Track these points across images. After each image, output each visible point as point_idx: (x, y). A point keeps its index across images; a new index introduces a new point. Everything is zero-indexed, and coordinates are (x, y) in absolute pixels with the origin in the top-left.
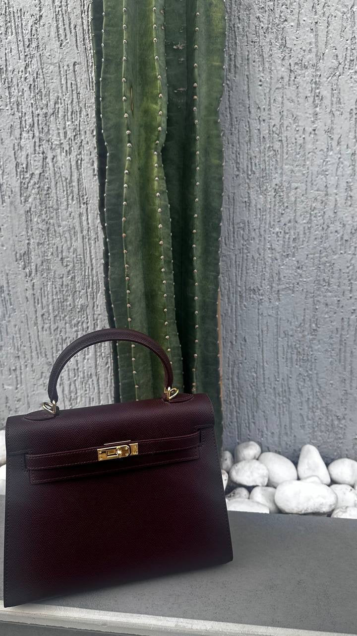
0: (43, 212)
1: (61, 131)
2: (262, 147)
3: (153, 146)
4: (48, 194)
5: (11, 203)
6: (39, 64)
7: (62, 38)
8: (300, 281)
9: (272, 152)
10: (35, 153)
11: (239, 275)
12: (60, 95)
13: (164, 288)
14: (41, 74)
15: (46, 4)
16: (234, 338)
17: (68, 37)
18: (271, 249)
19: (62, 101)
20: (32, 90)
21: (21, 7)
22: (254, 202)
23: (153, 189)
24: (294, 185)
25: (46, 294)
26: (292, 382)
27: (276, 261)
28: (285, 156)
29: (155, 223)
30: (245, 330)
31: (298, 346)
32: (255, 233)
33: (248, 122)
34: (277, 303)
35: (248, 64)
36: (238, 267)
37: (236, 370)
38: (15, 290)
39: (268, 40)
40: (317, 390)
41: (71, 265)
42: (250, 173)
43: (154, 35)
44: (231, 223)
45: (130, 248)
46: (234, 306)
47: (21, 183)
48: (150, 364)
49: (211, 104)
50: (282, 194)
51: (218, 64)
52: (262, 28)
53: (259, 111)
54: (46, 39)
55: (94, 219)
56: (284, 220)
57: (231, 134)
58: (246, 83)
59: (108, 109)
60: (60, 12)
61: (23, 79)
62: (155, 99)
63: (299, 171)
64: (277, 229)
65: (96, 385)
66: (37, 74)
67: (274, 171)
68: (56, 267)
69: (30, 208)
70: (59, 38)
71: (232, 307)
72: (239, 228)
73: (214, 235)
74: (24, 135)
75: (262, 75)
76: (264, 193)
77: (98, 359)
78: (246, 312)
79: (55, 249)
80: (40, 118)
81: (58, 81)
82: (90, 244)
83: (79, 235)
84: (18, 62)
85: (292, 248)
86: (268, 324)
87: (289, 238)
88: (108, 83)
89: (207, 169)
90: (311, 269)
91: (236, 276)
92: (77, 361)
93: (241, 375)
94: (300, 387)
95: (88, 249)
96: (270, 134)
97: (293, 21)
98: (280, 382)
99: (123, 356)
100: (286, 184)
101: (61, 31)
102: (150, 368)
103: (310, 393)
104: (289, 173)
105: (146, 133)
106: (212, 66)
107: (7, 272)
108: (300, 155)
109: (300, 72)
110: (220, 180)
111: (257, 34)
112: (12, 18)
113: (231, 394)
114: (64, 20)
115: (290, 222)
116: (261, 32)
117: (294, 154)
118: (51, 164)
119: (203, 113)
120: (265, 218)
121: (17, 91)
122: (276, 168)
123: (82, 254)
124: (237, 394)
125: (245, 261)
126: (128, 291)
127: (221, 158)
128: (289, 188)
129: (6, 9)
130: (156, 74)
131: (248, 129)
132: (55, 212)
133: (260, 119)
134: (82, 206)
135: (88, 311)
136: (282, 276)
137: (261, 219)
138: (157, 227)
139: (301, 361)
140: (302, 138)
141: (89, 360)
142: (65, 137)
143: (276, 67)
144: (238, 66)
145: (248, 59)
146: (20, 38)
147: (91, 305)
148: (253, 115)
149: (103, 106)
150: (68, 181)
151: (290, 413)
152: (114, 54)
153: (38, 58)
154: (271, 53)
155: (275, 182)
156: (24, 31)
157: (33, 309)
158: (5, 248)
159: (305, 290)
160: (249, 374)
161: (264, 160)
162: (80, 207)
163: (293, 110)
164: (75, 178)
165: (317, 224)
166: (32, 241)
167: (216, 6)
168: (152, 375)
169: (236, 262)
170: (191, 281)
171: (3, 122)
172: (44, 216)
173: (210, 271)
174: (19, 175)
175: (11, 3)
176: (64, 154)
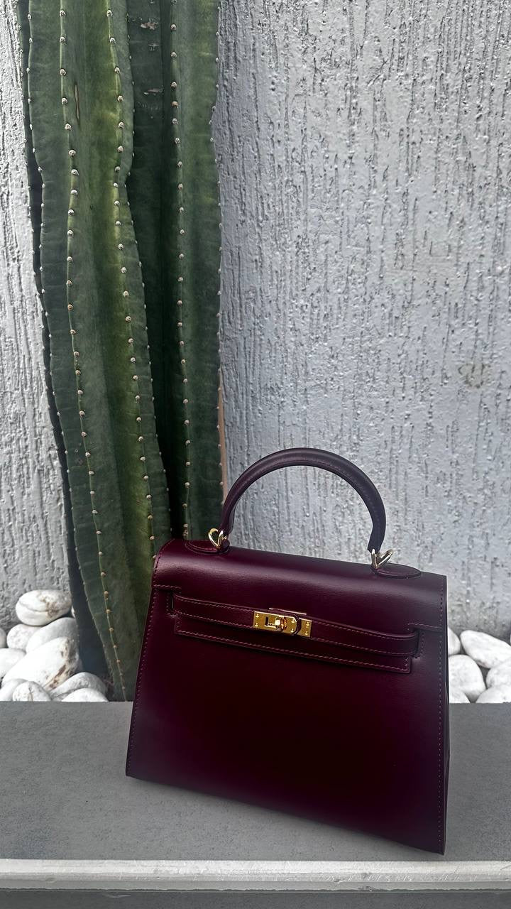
2: (278, 181)
3: (112, 174)
8: (335, 375)
9: (292, 189)
11: (249, 367)
13: (134, 386)
16: (246, 458)
18: (294, 329)
22: (267, 262)
23: (113, 238)
24: (323, 237)
26: (328, 517)
27: (301, 347)
28: (311, 195)
29: (118, 289)
30: (260, 446)
32: (272, 307)
33: (257, 144)
34: (305, 408)
35: (254, 56)
36: (248, 356)
37: (248, 504)
39: (282, 22)
40: (361, 527)
42: (261, 218)
43: (108, 6)
44: (236, 292)
45: (80, 326)
46: (244, 412)
48: (118, 498)
49: (199, 115)
50: (307, 250)
51: (208, 54)
52: (274, 3)
53: (271, 127)
55: (30, 283)
56: (311, 288)
57: (233, 160)
58: (252, 85)
59: (41, 117)
62: (112, 102)
63: (331, 217)
64: (302, 302)
65: (42, 533)
67: (294, 217)
71: (241, 413)
72: (247, 299)
73: (210, 308)
75: (275, 74)
76: (282, 247)
77: (45, 494)
78: (262, 421)
82: (25, 321)
83: (8, 308)
85: (323, 328)
86: (293, 437)
87: (318, 314)
88: (41, 75)
89: (196, 210)
90: (350, 358)
91: (246, 368)
92: (12, 497)
93: (257, 511)
94: (337, 524)
95: (23, 328)
96: (288, 162)
98: (311, 518)
99: (78, 488)
100: (311, 236)
102: (118, 505)
103: (351, 531)
104: (316, 220)
105: (100, 154)
106: (200, 57)
108: (332, 193)
109: (328, 72)
110: (216, 228)
111: (266, 12)
113: (244, 537)
115: (319, 290)
116: (272, 10)
117: (323, 193)
119: (188, 127)
120: (285, 286)
122: (298, 213)
123: (14, 336)
124: (251, 537)
125: (259, 348)
126: (79, 391)
127: (216, 195)
128: (317, 241)
130: (112, 65)
131: (256, 154)
133: (274, 139)
135: (26, 422)
136: (310, 369)
137: (279, 286)
138: (121, 295)
139: (339, 487)
140: (333, 169)
141: (31, 496)
143: (295, 64)
144: (241, 59)
145: (254, 50)
147: (30, 414)
148: (263, 134)
149: (33, 111)
152: (48, 31)
154: (287, 42)
155: (297, 232)
159: (342, 389)
160: (269, 508)
161: (281, 200)
162: (8, 265)
163: (320, 128)
165: (356, 293)
168: (123, 515)
169: (245, 348)
170: (178, 376)
173: (206, 362)
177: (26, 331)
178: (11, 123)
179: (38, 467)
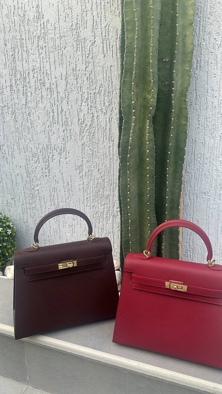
0: (91, 145)
1: (102, 102)
2: (214, 112)
3: (147, 117)
4: (94, 135)
5: (75, 139)
6: (93, 67)
7: (105, 52)
9: (220, 115)
10: (88, 114)
11: (196, 184)
12: (103, 83)
14: (93, 72)
15: (98, 35)
17: (108, 52)
18: (217, 170)
19: (104, 86)
20: (88, 80)
21: (85, 36)
22: (207, 143)
23: (145, 140)
25: (89, 187)
27: (219, 177)
29: (145, 158)
30: (198, 215)
32: (207, 161)
33: (206, 98)
34: (219, 202)
35: (208, 65)
36: (196, 179)
37: (192, 238)
38: (74, 184)
39: (220, 51)
41: (103, 173)
42: (206, 126)
43: (151, 59)
44: (193, 154)
45: (131, 170)
46: (192, 201)
47: (80, 129)
48: (139, 231)
49: (183, 91)
51: (188, 68)
52: (217, 44)
53: (213, 91)
54: (97, 53)
57: (196, 104)
58: (206, 75)
59: (125, 97)
60: (105, 39)
61: (84, 74)
62: (149, 92)
66: (91, 72)
67: (220, 126)
68: (95, 173)
69: (84, 143)
70: (103, 53)
71: (191, 202)
73: (181, 162)
74: (83, 104)
75: (216, 71)
76: (214, 138)
77: (114, 224)
78: (199, 205)
79: (96, 164)
80: (92, 95)
81: (102, 76)
83: (108, 158)
84: (82, 66)
86: (213, 213)
88: (126, 83)
89: (178, 126)
91: (194, 184)
92: (103, 224)
93: (195, 241)
96: (219, 104)
98: (218, 247)
99: (125, 225)
101: (105, 49)
102: (138, 233)
105: (144, 110)
106: (185, 70)
107: (71, 175)
110: (185, 133)
111: (214, 47)
112: (80, 43)
113: (188, 251)
114: (107, 43)
116: (217, 46)
118: (96, 120)
119: (178, 96)
120: (214, 152)
121: (80, 81)
122: (221, 124)
123: (109, 168)
124: (191, 251)
125: (201, 176)
126: (128, 193)
127: (187, 120)
129: (77, 38)
130: (150, 79)
131: (206, 102)
132: (96, 145)
133: (214, 96)
134: (111, 142)
135: (110, 198)
138: (146, 160)
141: (109, 224)
142: (104, 105)
144: (202, 66)
145: (208, 62)
146: (84, 53)
147: (112, 195)
148: (209, 94)
149: (122, 95)
150: (104, 129)
152: (130, 67)
153: (92, 63)
155: (220, 132)
156: (86, 50)
157: (83, 195)
158: (70, 163)
160: (200, 241)
161: (215, 119)
162: (110, 143)
164: (108, 127)
166: (84, 159)
167: (189, 37)
169: (195, 176)
170: (165, 188)
171: (73, 97)
172: (91, 147)
173: (177, 182)
174: (79, 125)
175: (80, 35)
176: (103, 114)
177: (113, 166)
178: (115, 93)
179: (113, 214)
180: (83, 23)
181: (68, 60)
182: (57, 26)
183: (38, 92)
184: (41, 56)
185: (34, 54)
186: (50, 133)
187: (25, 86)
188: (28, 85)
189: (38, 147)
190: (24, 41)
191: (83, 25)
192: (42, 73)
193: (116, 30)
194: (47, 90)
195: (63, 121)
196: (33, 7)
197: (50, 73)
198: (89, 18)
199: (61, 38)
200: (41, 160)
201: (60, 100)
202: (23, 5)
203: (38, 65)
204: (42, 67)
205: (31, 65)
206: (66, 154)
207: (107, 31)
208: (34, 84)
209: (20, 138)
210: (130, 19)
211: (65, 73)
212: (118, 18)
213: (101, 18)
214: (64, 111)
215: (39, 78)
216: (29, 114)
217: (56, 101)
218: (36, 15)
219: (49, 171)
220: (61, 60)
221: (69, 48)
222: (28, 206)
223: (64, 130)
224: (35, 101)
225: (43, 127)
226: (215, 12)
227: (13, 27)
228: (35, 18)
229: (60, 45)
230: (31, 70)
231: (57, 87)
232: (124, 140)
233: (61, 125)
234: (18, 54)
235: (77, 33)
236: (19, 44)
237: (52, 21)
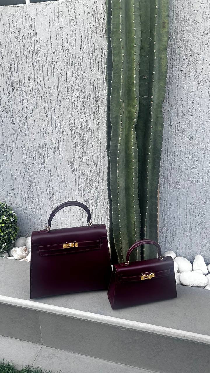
0: (81, 144)
1: (90, 109)
2: (183, 118)
3: (132, 126)
4: (83, 137)
5: (67, 140)
6: (81, 79)
7: (92, 67)
8: (199, 180)
9: (188, 121)
10: (78, 119)
11: (169, 175)
12: (90, 93)
13: (134, 186)
14: (82, 83)
15: (86, 52)
16: (166, 204)
17: (95, 67)
18: (185, 164)
19: (91, 96)
20: (78, 90)
21: (74, 53)
22: (178, 143)
23: (131, 146)
24: (198, 136)
25: (80, 179)
26: (193, 226)
27: (187, 170)
28: (194, 123)
29: (131, 160)
30: (171, 200)
31: (196, 209)
32: (178, 157)
33: (177, 107)
34: (187, 189)
35: (178, 80)
36: (169, 172)
37: (166, 218)
38: (67, 177)
39: (188, 69)
40: (205, 230)
41: (92, 168)
42: (176, 130)
43: (135, 80)
44: (166, 152)
46: (166, 189)
47: (72, 131)
48: (126, 217)
49: (159, 103)
50: (191, 140)
51: (163, 85)
52: (186, 64)
53: (182, 101)
54: (85, 68)
55: (103, 148)
56: (192, 152)
57: (169, 112)
58: (177, 89)
59: (113, 110)
60: (92, 56)
61: (74, 85)
63: (201, 130)
64: (189, 156)
65: (101, 220)
66: (80, 83)
67: (188, 130)
68: (85, 168)
69: (75, 143)
70: (91, 67)
71: (165, 190)
72: (170, 154)
73: (158, 161)
74: (74, 110)
75: (185, 85)
76: (183, 139)
77: (102, 209)
78: (172, 193)
79: (85, 160)
80: (81, 103)
81: (90, 87)
82: (101, 159)
83: (96, 155)
84: (72, 78)
85: (195, 165)
86: (182, 198)
87: (194, 160)
88: (114, 98)
89: (156, 132)
90: (204, 174)
92: (93, 209)
93: (168, 221)
94: (196, 228)
95: (100, 161)
96: (187, 112)
97: (201, 61)
98: (187, 225)
101: (92, 65)
102: (126, 219)
103: (201, 231)
104: (195, 131)
105: (129, 120)
106: (160, 86)
107: (64, 169)
108: (201, 122)
109: (203, 84)
110: (162, 137)
111: (183, 66)
112: (70, 58)
113: (163, 229)
114: (93, 60)
115: (195, 152)
116: (185, 66)
117: (198, 122)
118: (85, 124)
119: (155, 108)
120: (183, 151)
121: (71, 91)
122: (189, 128)
123: (97, 163)
124: (166, 229)
125: (173, 170)
126: (118, 188)
127: (162, 127)
128: (195, 137)
129: (67, 54)
130: (134, 97)
131: (176, 110)
132: (86, 144)
133: (183, 105)
135: (98, 188)
136: (190, 177)
137: (181, 151)
139: (198, 216)
140: (202, 115)
142: (92, 112)
143: (191, 82)
144: (174, 81)
145: (178, 78)
146: (73, 67)
147: (100, 186)
148: (179, 104)
150: (92, 131)
151: (191, 240)
153: (81, 76)
154: (189, 75)
155: (188, 134)
156: (75, 64)
157: (75, 186)
158: (64, 159)
159: (201, 184)
161: (184, 124)
162: (97, 143)
163: (199, 102)
164: (96, 130)
165: (208, 154)
166: (75, 156)
167: (163, 59)
168: (127, 222)
169: (168, 169)
170: (146, 181)
171: (64, 104)
172: (81, 146)
173: (155, 177)
174: (71, 128)
175: (70, 52)
176: (91, 119)
177: (101, 162)
179: (101, 201)
180: (72, 42)
181: (59, 73)
182: (49, 43)
183: (33, 99)
184: (35, 68)
185: (29, 67)
186: (45, 135)
187: (21, 94)
188: (24, 93)
189: (34, 146)
190: (19, 55)
191: (72, 43)
192: (36, 83)
193: (102, 49)
194: (42, 98)
195: (57, 124)
196: (27, 26)
197: (43, 84)
198: (78, 37)
199: (53, 53)
200: (37, 157)
201: (53, 106)
202: (18, 23)
203: (33, 77)
204: (36, 78)
205: (26, 76)
206: (59, 152)
207: (93, 49)
208: (30, 93)
209: (18, 139)
210: (116, 45)
211: (57, 84)
212: (102, 39)
213: (88, 38)
214: (57, 116)
215: (34, 88)
216: (26, 118)
217: (50, 108)
218: (29, 33)
219: (45, 166)
220: (54, 73)
221: (60, 62)
222: (27, 196)
223: (57, 132)
224: (31, 107)
225: (39, 129)
226: (184, 37)
227: (9, 42)
228: (29, 35)
229: (52, 60)
230: (26, 80)
231: (50, 95)
232: (113, 145)
233: (55, 128)
234: (14, 66)
235: (68, 50)
236: (15, 57)
237: (45, 38)
